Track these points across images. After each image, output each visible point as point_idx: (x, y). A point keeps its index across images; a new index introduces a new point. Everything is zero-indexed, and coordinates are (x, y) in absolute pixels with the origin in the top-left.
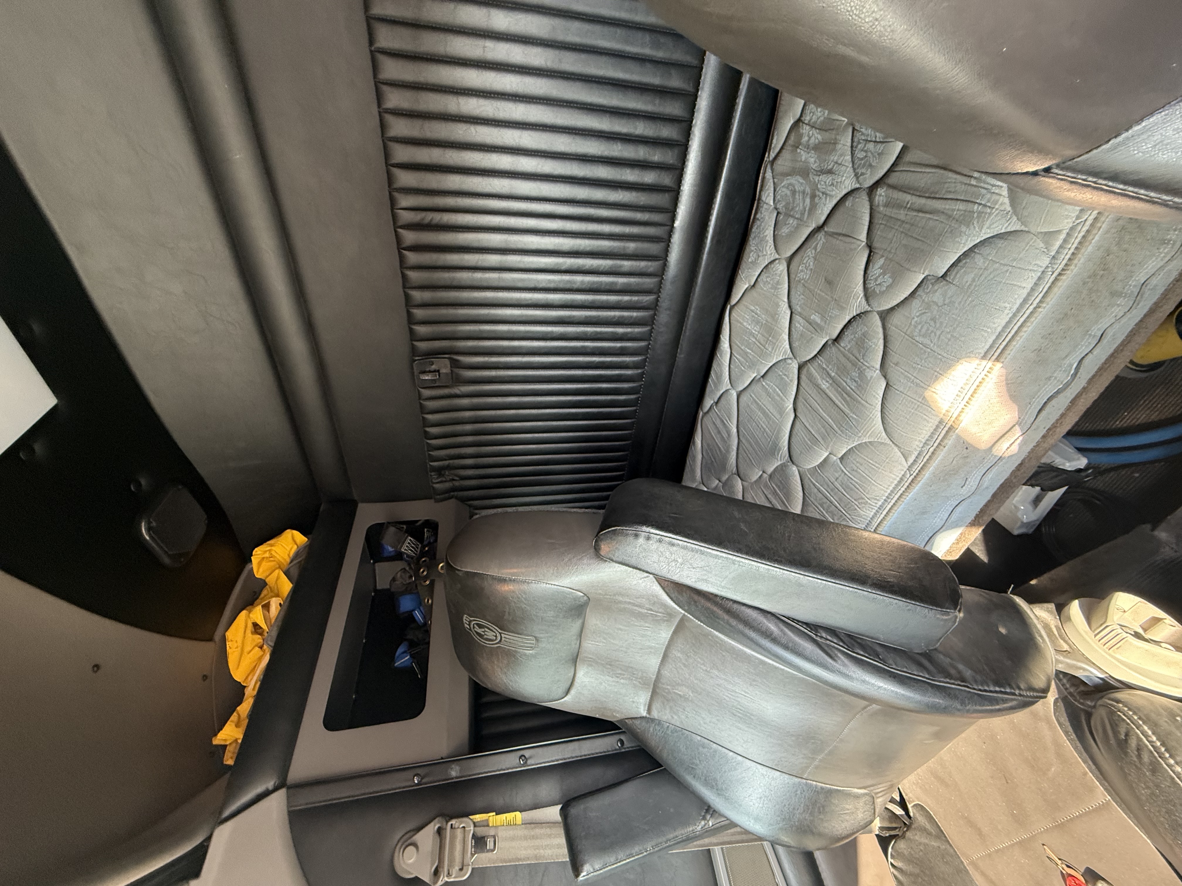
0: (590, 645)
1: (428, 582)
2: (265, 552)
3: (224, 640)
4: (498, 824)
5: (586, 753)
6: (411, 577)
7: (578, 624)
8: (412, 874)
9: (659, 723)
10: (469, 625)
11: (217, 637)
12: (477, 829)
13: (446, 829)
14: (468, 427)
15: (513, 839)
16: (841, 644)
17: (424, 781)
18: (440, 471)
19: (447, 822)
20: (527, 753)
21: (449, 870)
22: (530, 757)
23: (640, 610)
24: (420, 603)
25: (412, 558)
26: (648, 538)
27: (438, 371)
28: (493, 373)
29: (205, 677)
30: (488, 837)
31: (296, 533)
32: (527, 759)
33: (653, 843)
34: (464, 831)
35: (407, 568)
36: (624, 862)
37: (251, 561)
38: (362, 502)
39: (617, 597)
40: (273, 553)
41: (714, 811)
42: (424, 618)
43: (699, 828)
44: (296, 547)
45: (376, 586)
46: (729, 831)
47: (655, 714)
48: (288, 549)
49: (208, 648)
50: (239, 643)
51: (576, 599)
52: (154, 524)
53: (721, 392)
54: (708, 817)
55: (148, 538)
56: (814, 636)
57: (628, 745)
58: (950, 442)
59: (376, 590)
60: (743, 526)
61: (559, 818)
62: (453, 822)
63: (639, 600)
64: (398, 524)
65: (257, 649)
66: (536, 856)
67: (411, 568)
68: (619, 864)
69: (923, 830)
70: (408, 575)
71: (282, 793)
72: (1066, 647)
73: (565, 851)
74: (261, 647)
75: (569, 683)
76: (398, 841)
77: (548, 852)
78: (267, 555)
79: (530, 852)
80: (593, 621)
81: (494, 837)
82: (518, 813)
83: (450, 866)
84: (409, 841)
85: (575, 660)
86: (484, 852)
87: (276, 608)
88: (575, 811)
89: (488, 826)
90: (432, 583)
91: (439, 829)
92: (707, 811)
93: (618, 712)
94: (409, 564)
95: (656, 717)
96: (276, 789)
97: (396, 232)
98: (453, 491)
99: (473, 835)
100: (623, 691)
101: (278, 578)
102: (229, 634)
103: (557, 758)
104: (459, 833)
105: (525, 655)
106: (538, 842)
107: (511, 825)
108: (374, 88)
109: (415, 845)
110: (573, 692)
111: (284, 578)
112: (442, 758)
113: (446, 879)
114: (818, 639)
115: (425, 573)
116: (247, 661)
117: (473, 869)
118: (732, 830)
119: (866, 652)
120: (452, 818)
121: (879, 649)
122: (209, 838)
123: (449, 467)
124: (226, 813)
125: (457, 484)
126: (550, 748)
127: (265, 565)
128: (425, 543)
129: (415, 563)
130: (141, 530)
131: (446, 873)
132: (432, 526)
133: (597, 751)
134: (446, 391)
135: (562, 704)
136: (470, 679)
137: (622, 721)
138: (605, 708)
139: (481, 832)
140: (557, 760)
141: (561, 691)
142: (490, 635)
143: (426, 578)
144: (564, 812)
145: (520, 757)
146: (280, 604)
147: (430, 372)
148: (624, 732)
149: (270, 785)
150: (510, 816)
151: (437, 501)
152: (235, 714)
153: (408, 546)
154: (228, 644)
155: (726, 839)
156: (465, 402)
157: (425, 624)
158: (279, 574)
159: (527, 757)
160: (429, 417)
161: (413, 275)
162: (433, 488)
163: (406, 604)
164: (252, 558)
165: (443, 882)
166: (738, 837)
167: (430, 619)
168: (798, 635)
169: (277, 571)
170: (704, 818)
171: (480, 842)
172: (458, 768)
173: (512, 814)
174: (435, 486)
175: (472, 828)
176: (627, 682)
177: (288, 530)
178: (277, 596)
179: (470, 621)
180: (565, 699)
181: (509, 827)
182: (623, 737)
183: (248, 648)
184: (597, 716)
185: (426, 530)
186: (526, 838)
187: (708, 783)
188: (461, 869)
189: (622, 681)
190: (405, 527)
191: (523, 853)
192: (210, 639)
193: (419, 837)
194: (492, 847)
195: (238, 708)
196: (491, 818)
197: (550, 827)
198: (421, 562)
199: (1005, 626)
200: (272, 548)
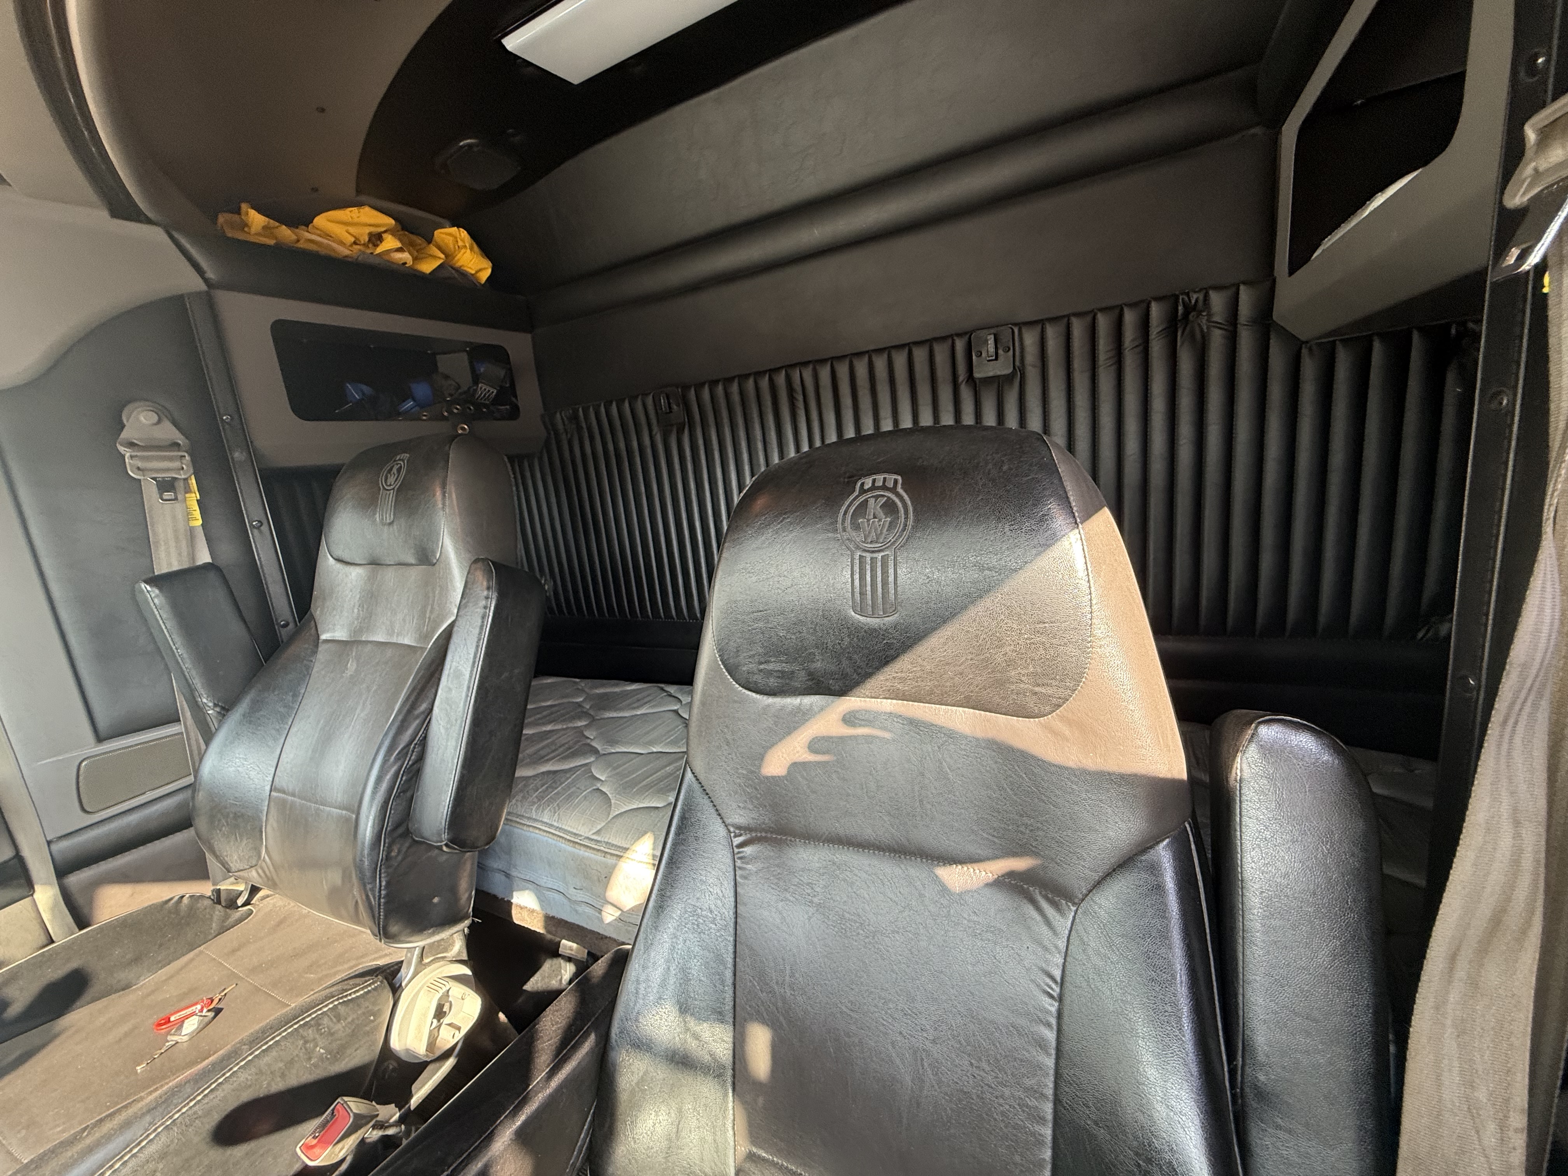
0: (390, 576)
1: (446, 414)
2: (463, 241)
3: (360, 205)
4: (188, 503)
5: (270, 589)
6: (451, 395)
7: (412, 561)
8: (128, 421)
9: (315, 652)
10: (400, 460)
11: (363, 198)
12: (181, 484)
13: (179, 451)
14: (622, 445)
15: (174, 517)
16: (410, 763)
17: (227, 426)
18: (575, 418)
19: (187, 452)
20: (264, 528)
21: (136, 456)
22: (261, 532)
23: (428, 612)
24: (422, 406)
25: (473, 395)
26: (487, 598)
27: (671, 412)
28: (677, 466)
29: (315, 190)
30: (175, 493)
31: (489, 271)
32: (258, 528)
33: (185, 656)
34: (179, 470)
35: (460, 391)
36: (164, 627)
37: (454, 226)
38: (533, 338)
39: (438, 589)
40: (463, 251)
41: (224, 715)
42: (407, 412)
43: (205, 700)
44: (473, 272)
45: (439, 354)
46: (200, 738)
47: (322, 648)
48: (470, 265)
49: (349, 190)
50: (356, 220)
51: (434, 553)
52: (475, 149)
53: (680, 697)
54: (218, 709)
55: (461, 144)
56: (415, 742)
57: (284, 633)
58: (610, 860)
59: (434, 354)
60: (506, 674)
61: (199, 562)
62: (188, 458)
63: (437, 608)
64: (511, 376)
65: (353, 240)
66: (157, 542)
67: (461, 394)
68: (161, 622)
69: (227, 917)
70: (453, 392)
71: (203, 287)
72: (426, 961)
73: (165, 570)
74: (355, 243)
75: (349, 560)
76: (163, 406)
77: (163, 555)
78: (460, 244)
79: (162, 536)
80: (415, 574)
81: (176, 499)
82: (200, 522)
83: (142, 458)
84: (161, 415)
85: (375, 563)
86: (159, 489)
87: (401, 259)
88: (212, 576)
89: (186, 493)
90: (445, 419)
91: (178, 445)
92: (223, 708)
93: (322, 611)
94: (465, 393)
95: (320, 649)
96: (206, 281)
97: (782, 367)
98: (555, 434)
99: (176, 478)
100: (345, 614)
101: (435, 257)
102: (367, 209)
103: (262, 559)
104: (177, 464)
105: (375, 514)
106: (172, 543)
107: (188, 515)
108: (923, 339)
109: (159, 421)
110: (339, 566)
111: (435, 264)
112: (251, 442)
113: (127, 455)
114: (413, 745)
115: (455, 411)
116: (339, 231)
117: (140, 480)
118: (201, 741)
119: (405, 781)
120: (191, 455)
121: (409, 794)
122: (149, 221)
123: (579, 429)
124: (176, 235)
125: (564, 437)
126: (273, 550)
127: (449, 241)
128: (492, 408)
129: (468, 398)
130: (468, 139)
131: (133, 454)
132: (514, 413)
133: (273, 600)
134: (654, 421)
135: (326, 556)
136: (343, 465)
137: (312, 617)
138: (324, 599)
139: (180, 485)
140: (260, 559)
141: (339, 553)
142: (391, 480)
143: (450, 412)
144: (206, 567)
145: (259, 521)
146: (406, 263)
147: (669, 404)
148: (296, 625)
149: (210, 275)
150: (197, 514)
151: (542, 416)
152: (277, 224)
153: (486, 391)
154: (355, 209)
155: (192, 735)
156: (647, 441)
157: (399, 414)
158: (440, 258)
159: (262, 528)
160: (627, 404)
161: (751, 382)
162: (556, 413)
163: (421, 390)
164: (456, 228)
165: (123, 453)
166: (195, 748)
167: (405, 419)
168: (415, 729)
169: (443, 256)
170: (215, 705)
171: (166, 486)
172: (243, 458)
173: (199, 517)
174: (558, 415)
175: (183, 477)
176: (355, 615)
177: (491, 264)
178: (415, 259)
179: (403, 461)
180: (331, 559)
181: (185, 514)
182: (291, 626)
183: (352, 230)
184: (315, 593)
185: (508, 407)
186: (176, 531)
187: (256, 707)
188: (139, 469)
189: (356, 611)
190: (508, 385)
191: (160, 529)
192: (359, 191)
193: (167, 425)
194: (165, 497)
195: (284, 227)
196: (193, 495)
197: (189, 554)
198: (468, 405)
199: (440, 902)
200: (468, 251)
